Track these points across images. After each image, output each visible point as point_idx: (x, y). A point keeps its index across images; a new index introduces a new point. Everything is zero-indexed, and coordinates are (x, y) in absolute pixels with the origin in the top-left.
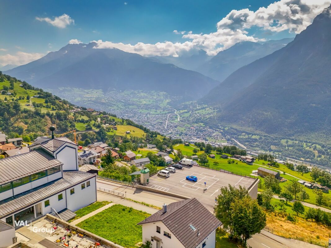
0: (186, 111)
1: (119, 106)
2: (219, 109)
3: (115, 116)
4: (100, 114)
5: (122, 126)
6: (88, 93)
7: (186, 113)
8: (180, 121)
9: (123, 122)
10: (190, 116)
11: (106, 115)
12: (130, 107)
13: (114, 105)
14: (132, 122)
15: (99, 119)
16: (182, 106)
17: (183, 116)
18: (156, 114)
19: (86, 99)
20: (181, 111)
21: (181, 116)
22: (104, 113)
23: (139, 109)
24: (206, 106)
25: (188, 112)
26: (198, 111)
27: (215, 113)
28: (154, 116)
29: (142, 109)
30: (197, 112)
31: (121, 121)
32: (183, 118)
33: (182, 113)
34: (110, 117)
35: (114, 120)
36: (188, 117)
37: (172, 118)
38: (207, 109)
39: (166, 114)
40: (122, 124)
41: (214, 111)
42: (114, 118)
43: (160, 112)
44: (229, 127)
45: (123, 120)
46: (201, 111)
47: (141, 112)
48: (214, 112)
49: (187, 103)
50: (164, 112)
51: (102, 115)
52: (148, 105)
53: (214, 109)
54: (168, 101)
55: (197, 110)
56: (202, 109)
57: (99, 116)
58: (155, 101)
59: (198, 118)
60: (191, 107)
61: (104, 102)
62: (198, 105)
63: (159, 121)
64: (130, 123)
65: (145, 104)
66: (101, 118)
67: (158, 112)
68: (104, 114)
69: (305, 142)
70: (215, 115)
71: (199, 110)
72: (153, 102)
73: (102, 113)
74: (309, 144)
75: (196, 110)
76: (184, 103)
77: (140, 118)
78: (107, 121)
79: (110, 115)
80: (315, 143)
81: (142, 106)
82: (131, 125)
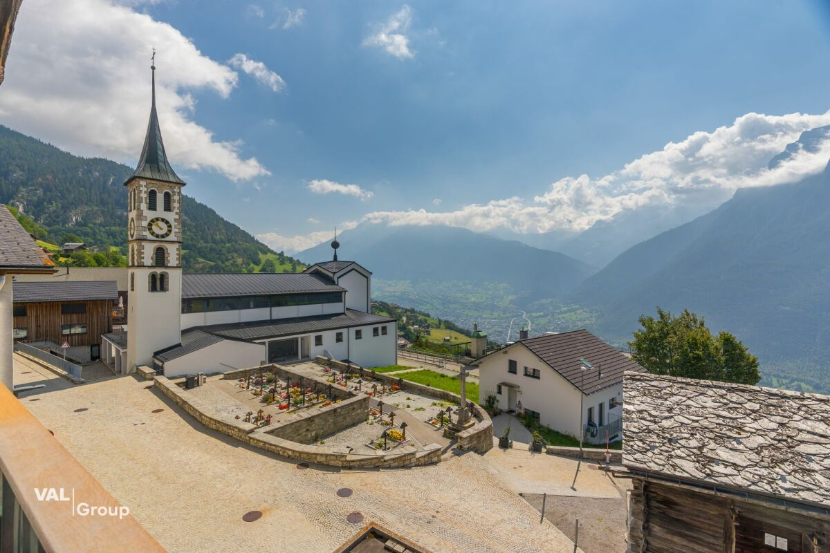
0: (542, 314)
1: (435, 304)
2: (599, 313)
3: (428, 315)
4: (406, 312)
5: (438, 330)
6: (390, 285)
7: (542, 317)
8: (533, 329)
9: (440, 324)
10: (549, 323)
11: (415, 312)
12: (451, 306)
13: (428, 303)
14: (454, 325)
15: (404, 319)
16: (536, 307)
17: (536, 322)
18: (492, 319)
19: (387, 294)
20: (534, 314)
21: (533, 322)
22: (412, 311)
23: (464, 309)
24: (577, 306)
25: (546, 316)
26: (564, 315)
27: (594, 319)
28: (488, 321)
29: (469, 309)
30: (561, 316)
31: (437, 322)
32: (537, 325)
33: (537, 317)
34: (421, 317)
35: (426, 321)
36: (545, 324)
37: (518, 324)
38: (578, 312)
39: (507, 318)
40: (438, 327)
41: (591, 314)
42: (426, 318)
43: (499, 315)
44: (619, 343)
45: (440, 321)
46: (569, 314)
47: (467, 315)
48: (591, 317)
49: (544, 301)
50: (505, 316)
51: (409, 313)
52: (478, 304)
53: (590, 312)
54: (510, 297)
55: (561, 313)
56: (570, 311)
57: (405, 315)
58: (490, 296)
59: (564, 326)
60: (551, 308)
61: (413, 297)
62: (562, 306)
63: (496, 328)
64: (450, 326)
65: (474, 302)
66: (407, 317)
67: (496, 314)
68: (412, 313)
69: (774, 376)
70: (593, 322)
71: (565, 312)
72: (487, 298)
73: (409, 310)
74: (785, 381)
75: (559, 314)
76: (538, 302)
77: (466, 324)
78: (416, 321)
79: (420, 314)
80: (797, 380)
81: (469, 306)
82: (452, 329)
